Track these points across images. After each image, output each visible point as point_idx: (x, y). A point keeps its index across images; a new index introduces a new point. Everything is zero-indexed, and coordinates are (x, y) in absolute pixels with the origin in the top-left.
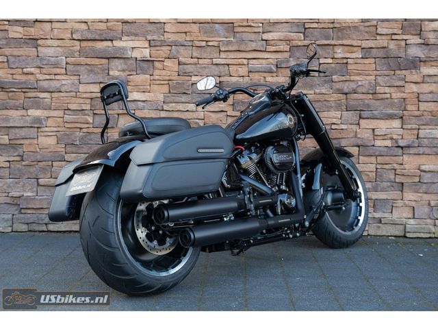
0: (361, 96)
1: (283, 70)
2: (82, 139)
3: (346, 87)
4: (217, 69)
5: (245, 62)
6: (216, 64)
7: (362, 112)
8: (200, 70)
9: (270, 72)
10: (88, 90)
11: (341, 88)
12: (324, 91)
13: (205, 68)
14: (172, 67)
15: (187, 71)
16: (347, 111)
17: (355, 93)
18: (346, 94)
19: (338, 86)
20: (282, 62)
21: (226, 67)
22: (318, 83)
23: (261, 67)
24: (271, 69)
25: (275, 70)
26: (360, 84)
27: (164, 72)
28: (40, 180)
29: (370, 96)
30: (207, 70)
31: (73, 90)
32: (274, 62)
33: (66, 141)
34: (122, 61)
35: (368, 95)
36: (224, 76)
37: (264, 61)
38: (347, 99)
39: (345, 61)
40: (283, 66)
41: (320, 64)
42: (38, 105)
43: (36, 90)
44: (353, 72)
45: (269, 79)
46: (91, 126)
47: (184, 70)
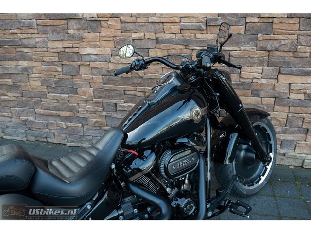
0: (282, 54)
1: (212, 28)
2: (56, 83)
3: (269, 46)
4: (153, 27)
5: (177, 20)
6: (152, 23)
7: (282, 69)
8: (139, 28)
9: (200, 29)
10: (55, 46)
11: (264, 46)
12: (248, 48)
13: (142, 25)
14: (115, 25)
15: (128, 29)
16: (268, 67)
17: (277, 51)
18: (269, 51)
19: (262, 44)
20: (211, 20)
21: (161, 25)
22: (243, 40)
23: (192, 26)
24: (201, 27)
25: (204, 28)
26: (283, 43)
27: (109, 30)
29: (291, 54)
30: (144, 28)
31: (44, 46)
32: (204, 20)
33: (47, 84)
34: (76, 21)
35: (289, 53)
36: (159, 33)
37: (194, 20)
38: (269, 56)
39: (270, 20)
40: (211, 24)
41: (246, 23)
42: (24, 57)
43: (21, 46)
44: (278, 32)
45: (199, 36)
46: (61, 73)
47: (125, 28)
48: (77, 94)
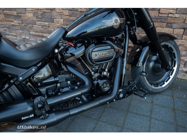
2: (41, 15)
28: (30, 32)
33: (36, 15)
48: (54, 23)
